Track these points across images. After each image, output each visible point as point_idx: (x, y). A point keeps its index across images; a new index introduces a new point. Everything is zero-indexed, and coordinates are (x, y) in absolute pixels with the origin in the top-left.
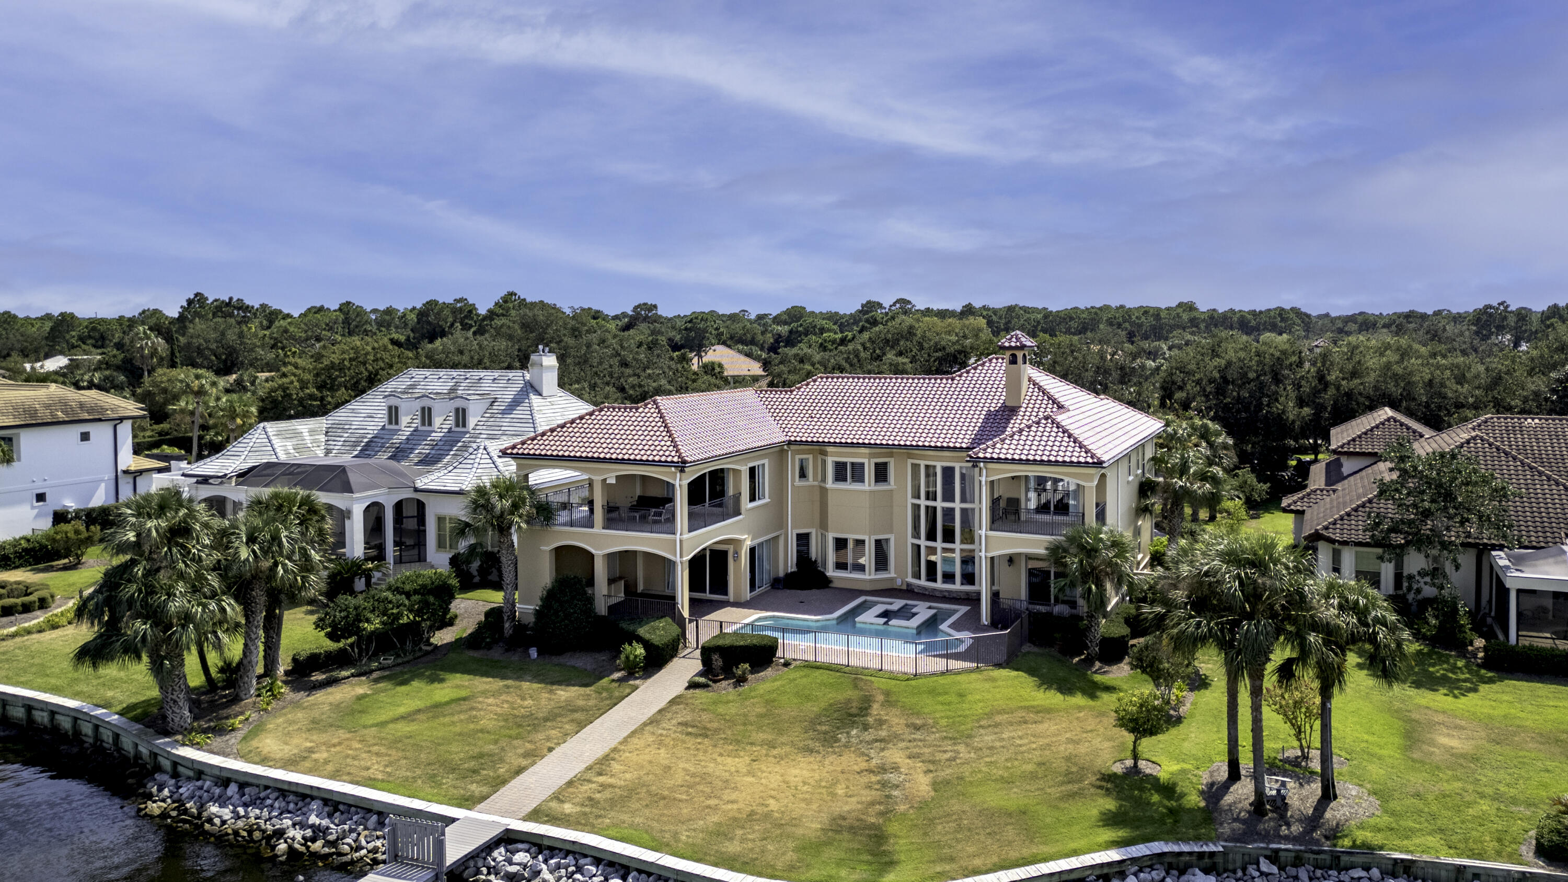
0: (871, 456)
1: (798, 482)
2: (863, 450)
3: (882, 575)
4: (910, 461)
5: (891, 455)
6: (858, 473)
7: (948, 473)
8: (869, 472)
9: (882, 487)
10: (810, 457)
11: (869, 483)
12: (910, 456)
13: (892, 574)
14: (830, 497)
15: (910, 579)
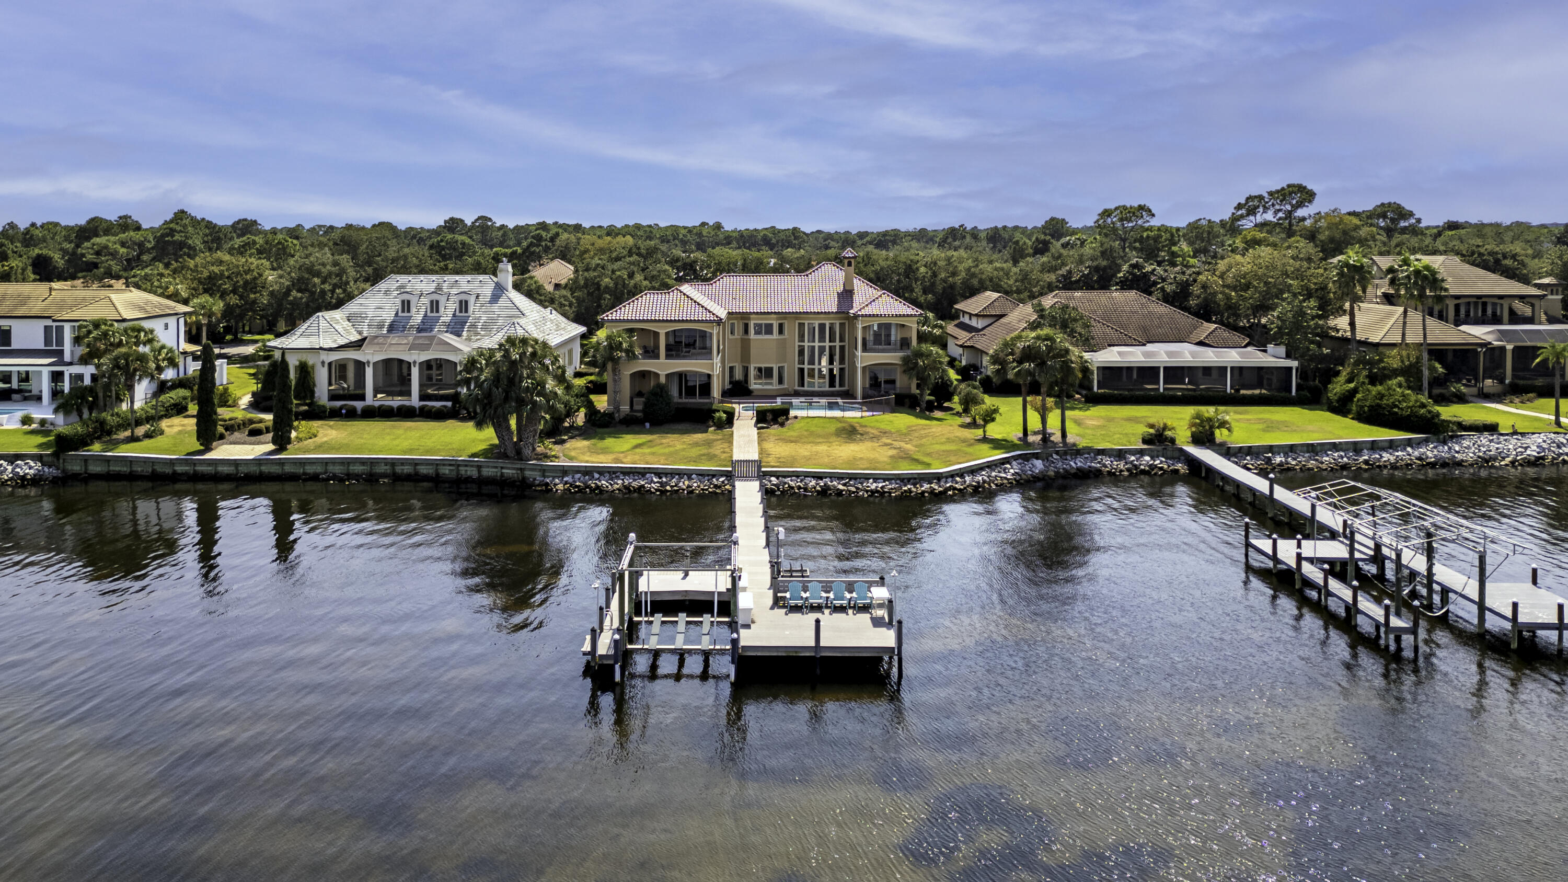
0: (778, 319)
1: (731, 337)
2: (773, 316)
3: (781, 387)
4: (797, 322)
5: (785, 318)
6: (769, 329)
7: (822, 327)
8: (775, 329)
9: (781, 337)
10: (736, 322)
11: (775, 335)
12: (797, 319)
13: (786, 386)
14: (753, 345)
15: (797, 388)
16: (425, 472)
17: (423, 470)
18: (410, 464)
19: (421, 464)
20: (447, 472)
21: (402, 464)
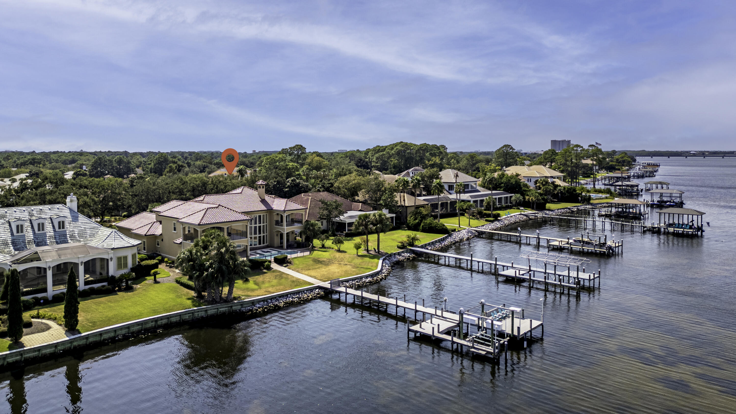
7: (260, 217)
16: (175, 320)
17: (174, 320)
18: (166, 319)
19: (171, 317)
20: (187, 317)
21: (162, 319)
